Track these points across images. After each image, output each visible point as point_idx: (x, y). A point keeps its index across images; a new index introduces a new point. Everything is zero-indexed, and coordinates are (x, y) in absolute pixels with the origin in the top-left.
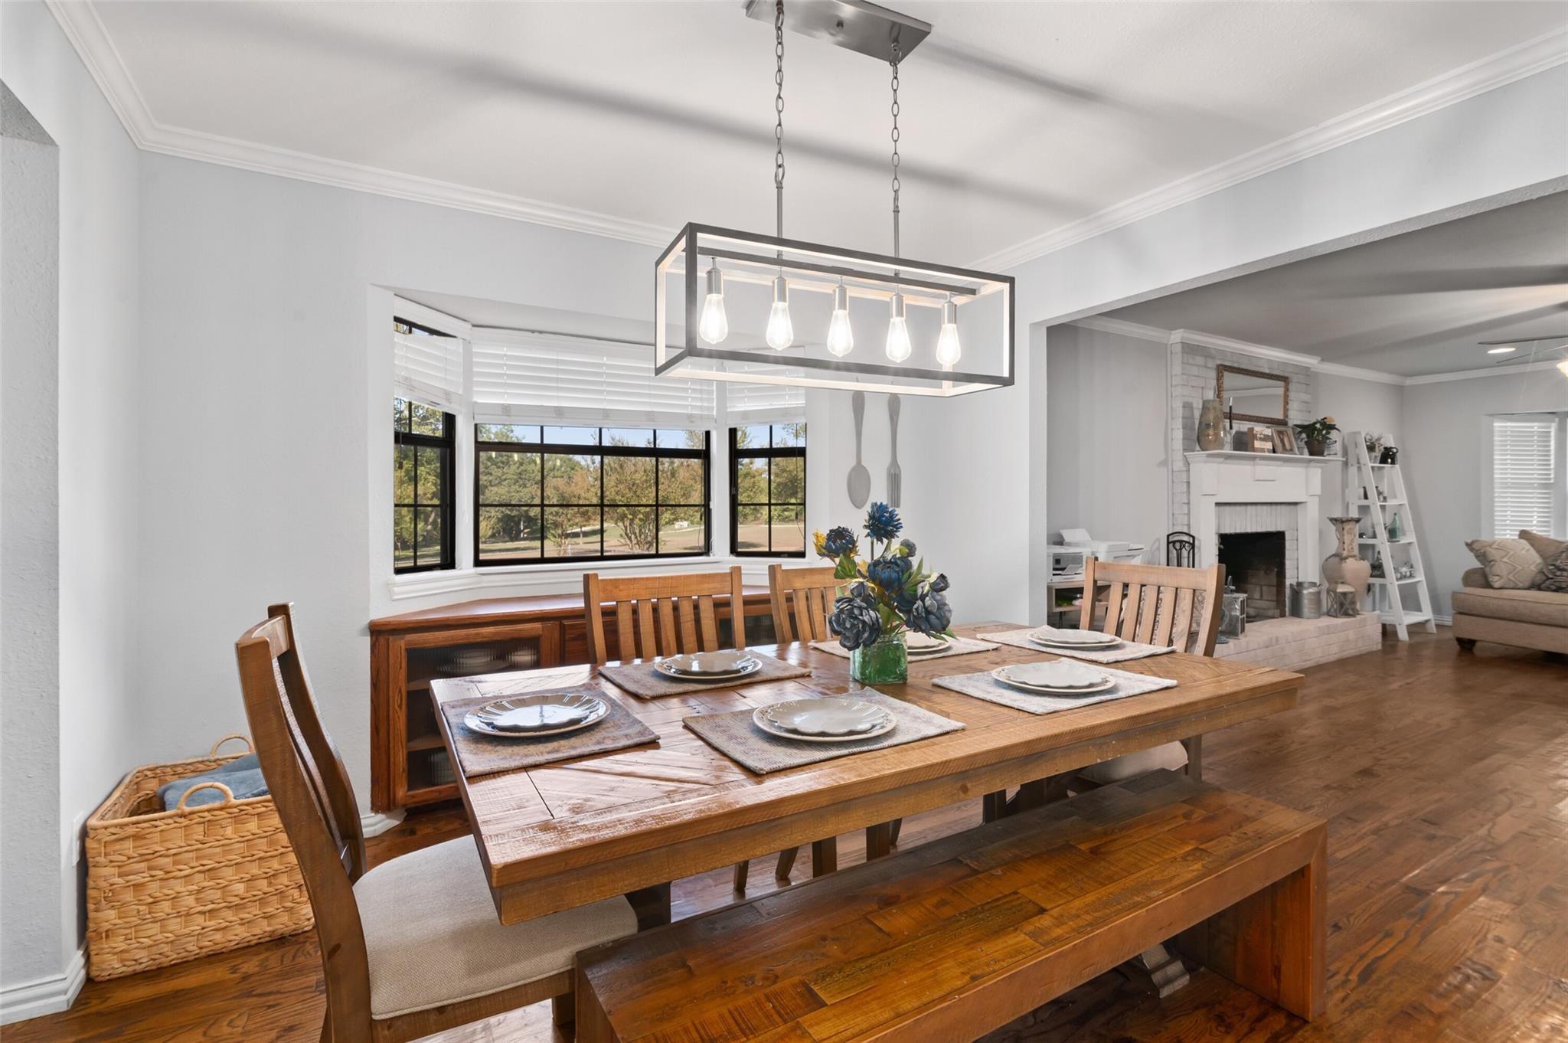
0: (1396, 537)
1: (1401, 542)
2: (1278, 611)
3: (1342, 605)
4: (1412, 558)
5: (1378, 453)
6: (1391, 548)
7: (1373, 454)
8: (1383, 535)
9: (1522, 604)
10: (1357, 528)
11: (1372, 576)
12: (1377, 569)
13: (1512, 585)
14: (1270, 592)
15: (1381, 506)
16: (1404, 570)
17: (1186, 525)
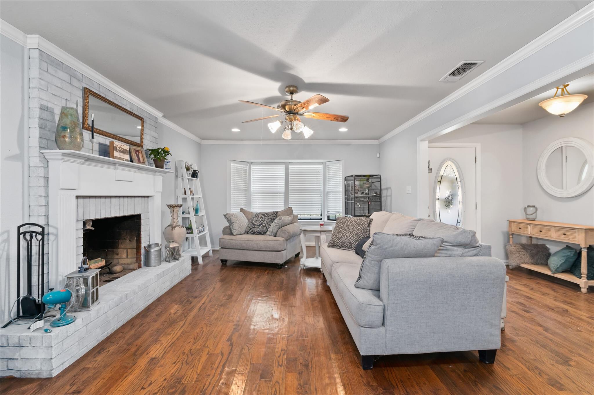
0: (197, 213)
1: (200, 215)
2: (137, 264)
3: (173, 254)
4: (204, 222)
5: (191, 172)
6: (196, 218)
7: (189, 172)
8: (192, 212)
9: (244, 241)
10: (181, 210)
11: (187, 233)
12: (189, 230)
13: (239, 233)
14: (132, 253)
15: (191, 198)
16: (201, 228)
17: (45, 215)
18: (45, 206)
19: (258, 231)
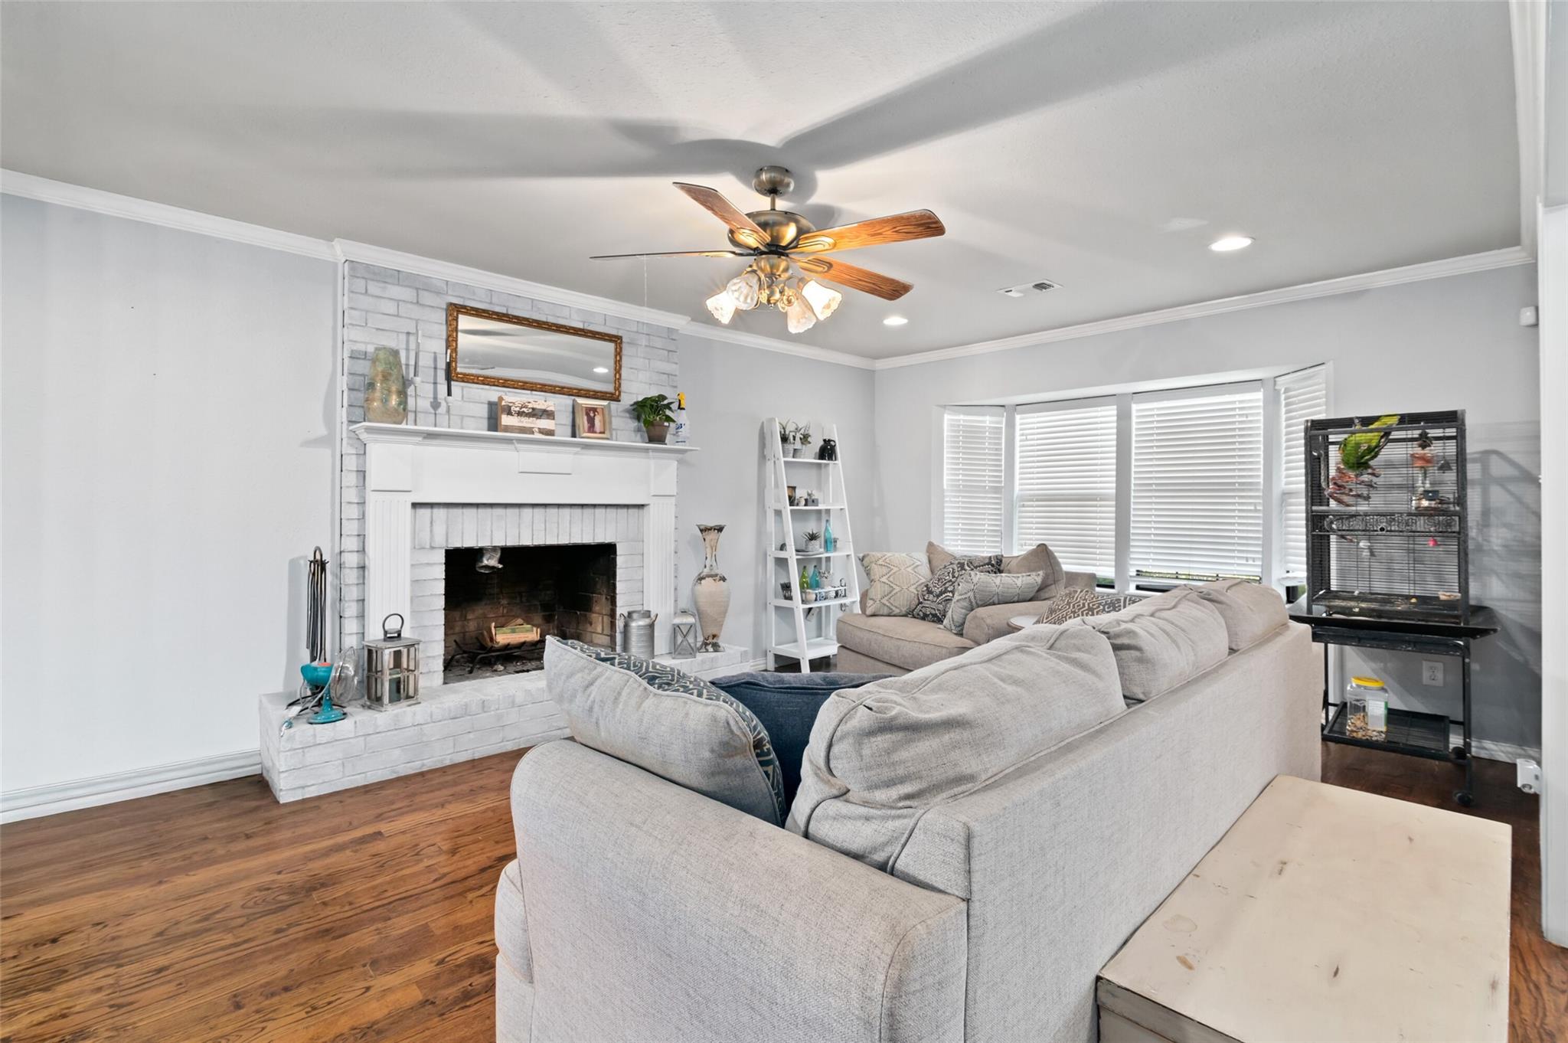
17: (359, 535)
18: (359, 519)
19: (933, 612)
